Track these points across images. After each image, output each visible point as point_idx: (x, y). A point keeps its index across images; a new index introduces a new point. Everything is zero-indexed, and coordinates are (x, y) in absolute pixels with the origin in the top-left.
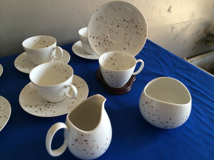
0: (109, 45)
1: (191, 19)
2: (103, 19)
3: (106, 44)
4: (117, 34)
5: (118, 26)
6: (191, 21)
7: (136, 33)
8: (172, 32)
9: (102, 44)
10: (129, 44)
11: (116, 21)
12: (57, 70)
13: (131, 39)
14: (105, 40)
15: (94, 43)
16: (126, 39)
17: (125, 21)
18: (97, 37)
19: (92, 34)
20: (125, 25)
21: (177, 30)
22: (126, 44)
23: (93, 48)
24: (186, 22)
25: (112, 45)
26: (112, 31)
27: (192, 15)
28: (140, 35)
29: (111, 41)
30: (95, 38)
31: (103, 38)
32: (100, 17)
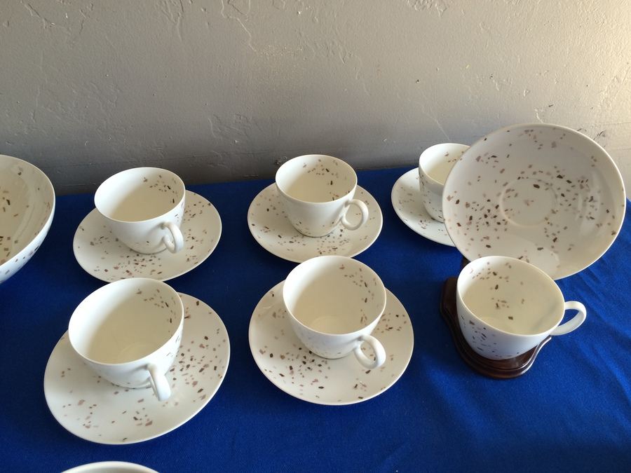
0: (496, 230)
2: (496, 161)
3: (489, 225)
5: (537, 186)
7: (587, 217)
9: (478, 223)
10: (555, 240)
12: (346, 276)
13: (565, 228)
14: (487, 213)
15: (455, 215)
16: (551, 225)
17: (560, 177)
18: (468, 203)
19: (455, 192)
20: (559, 189)
22: (548, 236)
23: (451, 228)
26: (516, 195)
28: (598, 226)
29: (504, 220)
30: (462, 203)
31: (483, 208)
32: (490, 155)
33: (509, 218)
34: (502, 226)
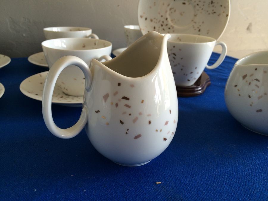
3: (164, 30)
4: (182, 15)
5: (184, 3)
7: (212, 13)
9: (159, 30)
10: (199, 31)
13: (203, 22)
14: (162, 24)
15: (146, 27)
16: (196, 23)
18: (152, 19)
19: (144, 13)
20: (195, 2)
22: (195, 30)
25: (174, 31)
26: (175, 11)
28: (218, 15)
29: (172, 26)
30: (148, 20)
31: (160, 21)
33: (174, 24)
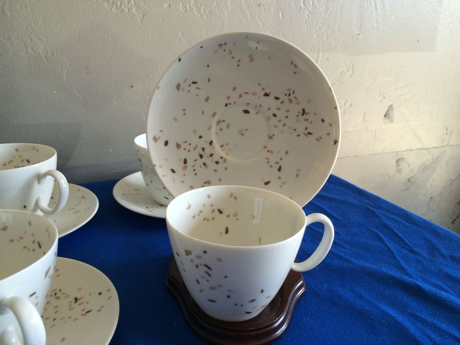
0: (216, 171)
1: (443, 142)
2: (198, 88)
3: (207, 167)
4: (243, 135)
5: (246, 112)
6: (443, 146)
7: (304, 134)
8: (399, 171)
9: (194, 166)
10: (280, 169)
11: (241, 96)
12: (12, 241)
13: (287, 152)
14: (202, 153)
15: (167, 160)
16: (272, 152)
17: (266, 95)
18: (179, 143)
19: (161, 131)
20: (269, 109)
21: (409, 166)
22: (271, 166)
23: (164, 176)
24: (433, 148)
25: (226, 169)
26: (228, 126)
27: (446, 132)
28: (318, 140)
29: (222, 158)
30: (172, 144)
31: (196, 146)
32: (190, 82)
33: (227, 154)
34: (222, 165)
